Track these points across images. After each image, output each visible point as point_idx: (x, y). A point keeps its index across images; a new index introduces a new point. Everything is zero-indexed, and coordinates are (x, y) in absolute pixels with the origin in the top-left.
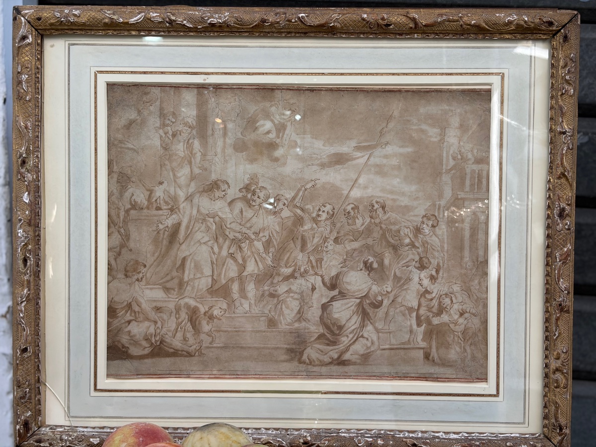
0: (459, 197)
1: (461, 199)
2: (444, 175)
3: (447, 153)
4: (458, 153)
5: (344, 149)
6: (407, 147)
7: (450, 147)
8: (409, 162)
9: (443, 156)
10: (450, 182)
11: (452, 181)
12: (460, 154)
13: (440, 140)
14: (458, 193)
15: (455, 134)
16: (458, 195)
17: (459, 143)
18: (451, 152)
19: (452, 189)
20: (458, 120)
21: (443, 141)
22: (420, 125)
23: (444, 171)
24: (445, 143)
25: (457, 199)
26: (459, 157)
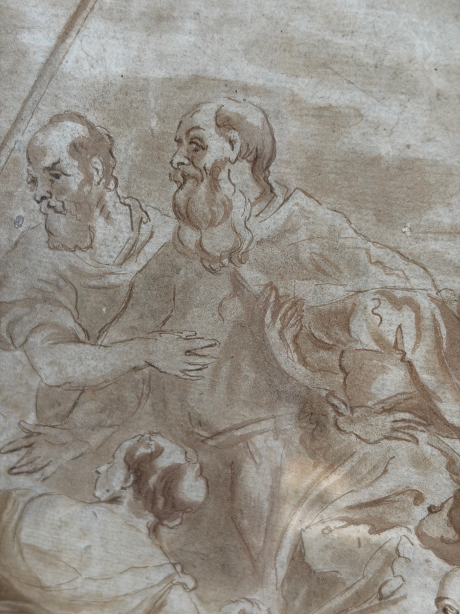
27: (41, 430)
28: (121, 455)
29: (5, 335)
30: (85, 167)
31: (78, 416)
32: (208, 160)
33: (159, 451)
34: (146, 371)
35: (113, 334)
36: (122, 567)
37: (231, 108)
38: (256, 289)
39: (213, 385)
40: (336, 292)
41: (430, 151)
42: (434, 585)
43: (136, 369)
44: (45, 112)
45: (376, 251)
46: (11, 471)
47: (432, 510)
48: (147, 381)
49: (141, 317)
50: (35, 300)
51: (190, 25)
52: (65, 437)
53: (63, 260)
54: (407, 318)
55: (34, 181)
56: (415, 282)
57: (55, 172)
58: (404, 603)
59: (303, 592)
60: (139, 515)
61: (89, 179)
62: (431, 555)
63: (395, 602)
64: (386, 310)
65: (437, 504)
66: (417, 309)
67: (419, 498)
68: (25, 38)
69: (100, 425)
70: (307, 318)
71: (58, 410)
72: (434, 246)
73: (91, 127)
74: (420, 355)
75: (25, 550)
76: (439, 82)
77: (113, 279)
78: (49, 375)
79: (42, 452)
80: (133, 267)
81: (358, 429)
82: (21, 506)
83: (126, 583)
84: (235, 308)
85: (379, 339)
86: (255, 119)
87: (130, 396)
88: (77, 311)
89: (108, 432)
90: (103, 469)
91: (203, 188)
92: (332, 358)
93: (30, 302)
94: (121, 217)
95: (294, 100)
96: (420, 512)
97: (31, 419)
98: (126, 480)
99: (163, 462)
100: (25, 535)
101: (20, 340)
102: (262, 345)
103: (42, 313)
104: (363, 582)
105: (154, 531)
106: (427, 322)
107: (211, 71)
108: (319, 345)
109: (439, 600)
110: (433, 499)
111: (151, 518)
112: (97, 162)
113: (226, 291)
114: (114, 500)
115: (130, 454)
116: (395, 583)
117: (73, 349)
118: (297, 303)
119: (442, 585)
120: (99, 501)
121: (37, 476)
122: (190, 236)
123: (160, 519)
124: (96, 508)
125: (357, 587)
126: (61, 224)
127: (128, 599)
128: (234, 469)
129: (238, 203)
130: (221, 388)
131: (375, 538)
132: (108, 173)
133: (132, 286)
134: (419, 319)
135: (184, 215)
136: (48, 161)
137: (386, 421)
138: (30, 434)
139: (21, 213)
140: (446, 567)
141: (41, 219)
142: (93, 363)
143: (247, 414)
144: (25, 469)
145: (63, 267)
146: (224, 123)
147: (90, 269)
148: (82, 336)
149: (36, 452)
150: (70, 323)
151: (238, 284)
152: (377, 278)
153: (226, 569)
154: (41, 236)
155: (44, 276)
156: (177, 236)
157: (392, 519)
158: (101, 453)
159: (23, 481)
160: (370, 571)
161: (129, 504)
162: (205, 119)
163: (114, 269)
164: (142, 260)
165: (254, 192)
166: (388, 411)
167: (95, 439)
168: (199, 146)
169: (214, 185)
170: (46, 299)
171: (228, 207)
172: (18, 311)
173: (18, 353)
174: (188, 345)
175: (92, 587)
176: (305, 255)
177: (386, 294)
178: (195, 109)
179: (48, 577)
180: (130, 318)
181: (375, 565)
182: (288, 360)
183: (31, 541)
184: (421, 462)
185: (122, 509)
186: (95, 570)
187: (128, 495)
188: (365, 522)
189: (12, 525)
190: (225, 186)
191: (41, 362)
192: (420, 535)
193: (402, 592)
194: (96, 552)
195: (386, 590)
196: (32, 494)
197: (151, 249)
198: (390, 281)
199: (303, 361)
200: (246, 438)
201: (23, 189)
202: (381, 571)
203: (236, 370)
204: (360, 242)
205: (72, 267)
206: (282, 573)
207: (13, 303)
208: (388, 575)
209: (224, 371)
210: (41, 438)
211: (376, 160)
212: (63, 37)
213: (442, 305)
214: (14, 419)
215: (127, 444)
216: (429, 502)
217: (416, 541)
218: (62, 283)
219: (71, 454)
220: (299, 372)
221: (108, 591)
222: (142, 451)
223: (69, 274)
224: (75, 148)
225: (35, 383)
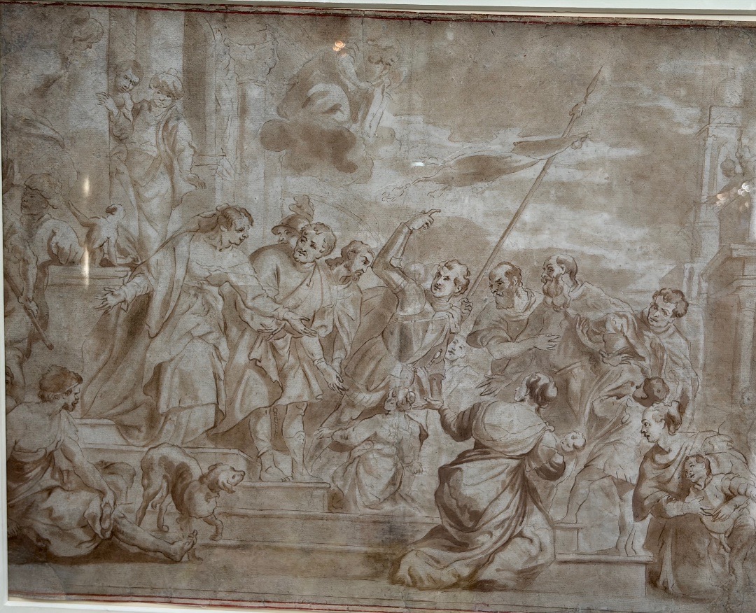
0: (735, 254)
1: (739, 259)
2: (704, 207)
3: (714, 159)
4: (737, 161)
5: (493, 148)
6: (628, 145)
7: (719, 148)
8: (630, 179)
9: (703, 167)
10: (716, 222)
11: (721, 221)
12: (740, 163)
13: (700, 132)
14: (733, 246)
15: (731, 121)
16: (731, 250)
17: (740, 140)
18: (722, 158)
19: (720, 238)
20: (740, 90)
21: (704, 134)
22: (656, 99)
23: (704, 198)
24: (710, 140)
25: (730, 258)
26: (739, 169)
27: (494, 377)
28: (525, 383)
29: (479, 342)
30: (511, 280)
31: (508, 370)
32: (555, 274)
33: (539, 379)
34: (534, 350)
35: (521, 337)
36: (525, 427)
37: (562, 257)
38: (573, 316)
39: (558, 353)
40: (601, 314)
41: (627, 267)
42: (641, 415)
43: (530, 349)
44: (496, 262)
45: (613, 300)
46: (481, 395)
47: (637, 388)
48: (535, 354)
49: (532, 330)
50: (492, 328)
51: (547, 232)
52: (503, 379)
53: (502, 313)
54: (624, 321)
55: (492, 286)
56: (626, 309)
57: (500, 282)
58: (631, 424)
59: (594, 425)
60: (532, 405)
61: (512, 284)
62: (638, 404)
63: (627, 424)
64: (617, 319)
65: (639, 385)
66: (627, 318)
67: (633, 384)
68: (489, 238)
69: (516, 372)
70: (591, 325)
71: (500, 368)
72: (631, 297)
73: (513, 266)
74: (629, 334)
75: (486, 426)
76: (628, 246)
77: (521, 318)
78: (497, 355)
79: (494, 385)
80: (528, 313)
81: (610, 361)
82: (485, 408)
83: (527, 433)
84: (566, 324)
85: (615, 329)
86: (570, 260)
87: (528, 360)
88: (507, 331)
89: (519, 374)
90: (518, 389)
91: (553, 284)
92: (600, 338)
93: (489, 329)
94: (524, 295)
95: (583, 254)
96: (633, 389)
97: (490, 373)
98: (527, 392)
99: (541, 383)
100: (486, 421)
101: (486, 343)
102: (576, 335)
103: (495, 332)
104: (616, 418)
105: (538, 410)
106: (631, 322)
107: (555, 246)
108: (595, 333)
109: (643, 421)
110: (637, 384)
111: (537, 406)
112: (515, 278)
113: (562, 318)
114: (522, 400)
115: (528, 381)
116: (627, 417)
117: (506, 344)
118: (587, 320)
119: (643, 415)
120: (517, 402)
121: (492, 395)
122: (549, 300)
123: (540, 406)
124: (515, 404)
125: (614, 420)
126: (501, 300)
127: (528, 439)
128: (567, 381)
129: (565, 287)
130: (562, 352)
131: (619, 401)
132: (519, 281)
133: (528, 319)
134: (628, 321)
135: (547, 293)
136: (497, 279)
137: (620, 358)
138: (490, 379)
139: (486, 297)
140: (644, 408)
141: (494, 299)
142: (514, 349)
143: (571, 362)
144: (487, 393)
145: (502, 315)
146: (560, 262)
147: (513, 315)
148: (509, 339)
149: (492, 386)
150: (505, 335)
151: (566, 315)
152: (614, 309)
153: (566, 421)
154: (494, 305)
155: (495, 319)
156: (545, 301)
157: (624, 393)
158: (517, 382)
159: (486, 398)
160: (618, 414)
161: (528, 401)
162: (553, 261)
163: (521, 314)
164: (532, 310)
165: (571, 283)
166: (620, 354)
167: (515, 378)
168: (551, 270)
169: (557, 282)
170: (496, 327)
171: (562, 289)
172: (485, 333)
173: (485, 349)
174: (549, 338)
175: (514, 437)
176: (589, 303)
177: (617, 314)
178: (550, 258)
179: (496, 436)
180: (528, 331)
181: (619, 411)
182: (585, 340)
183: (489, 422)
184: (632, 371)
185: (526, 403)
186: (515, 430)
187: (528, 398)
188: (615, 395)
189: (481, 417)
190: (561, 282)
191: (494, 351)
192: (634, 397)
193: (629, 420)
194: (516, 422)
195: (624, 420)
196: (490, 403)
197: (535, 306)
198: (618, 309)
199: (590, 340)
200: (571, 370)
201: (488, 288)
202: (622, 413)
203: (567, 346)
204: (607, 297)
205: (506, 315)
206: (587, 419)
207: (483, 330)
208: (624, 414)
209: (563, 346)
210: (492, 380)
211: (610, 271)
212: (502, 238)
213: (635, 316)
214: (482, 375)
215: (527, 378)
216: (636, 385)
217: (633, 400)
218: (502, 321)
219: (505, 385)
220: (589, 344)
221: (520, 437)
222: (533, 380)
223: (505, 317)
224: (507, 274)
225: (491, 360)
